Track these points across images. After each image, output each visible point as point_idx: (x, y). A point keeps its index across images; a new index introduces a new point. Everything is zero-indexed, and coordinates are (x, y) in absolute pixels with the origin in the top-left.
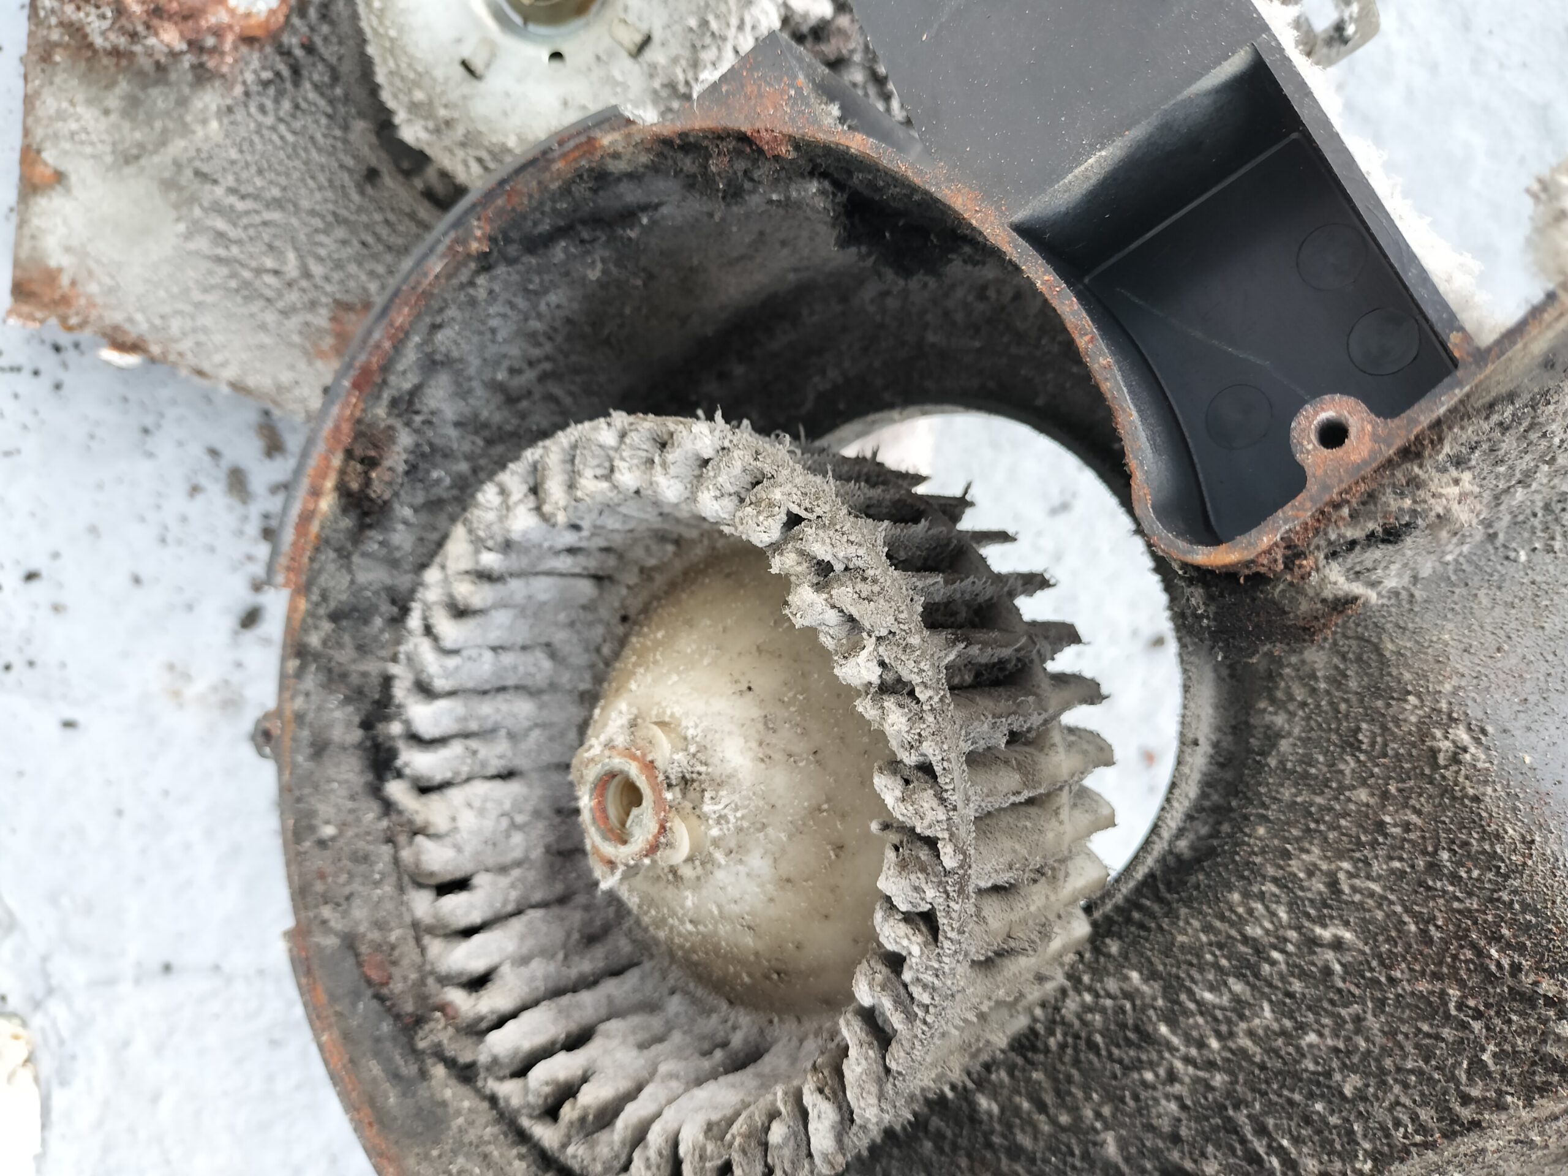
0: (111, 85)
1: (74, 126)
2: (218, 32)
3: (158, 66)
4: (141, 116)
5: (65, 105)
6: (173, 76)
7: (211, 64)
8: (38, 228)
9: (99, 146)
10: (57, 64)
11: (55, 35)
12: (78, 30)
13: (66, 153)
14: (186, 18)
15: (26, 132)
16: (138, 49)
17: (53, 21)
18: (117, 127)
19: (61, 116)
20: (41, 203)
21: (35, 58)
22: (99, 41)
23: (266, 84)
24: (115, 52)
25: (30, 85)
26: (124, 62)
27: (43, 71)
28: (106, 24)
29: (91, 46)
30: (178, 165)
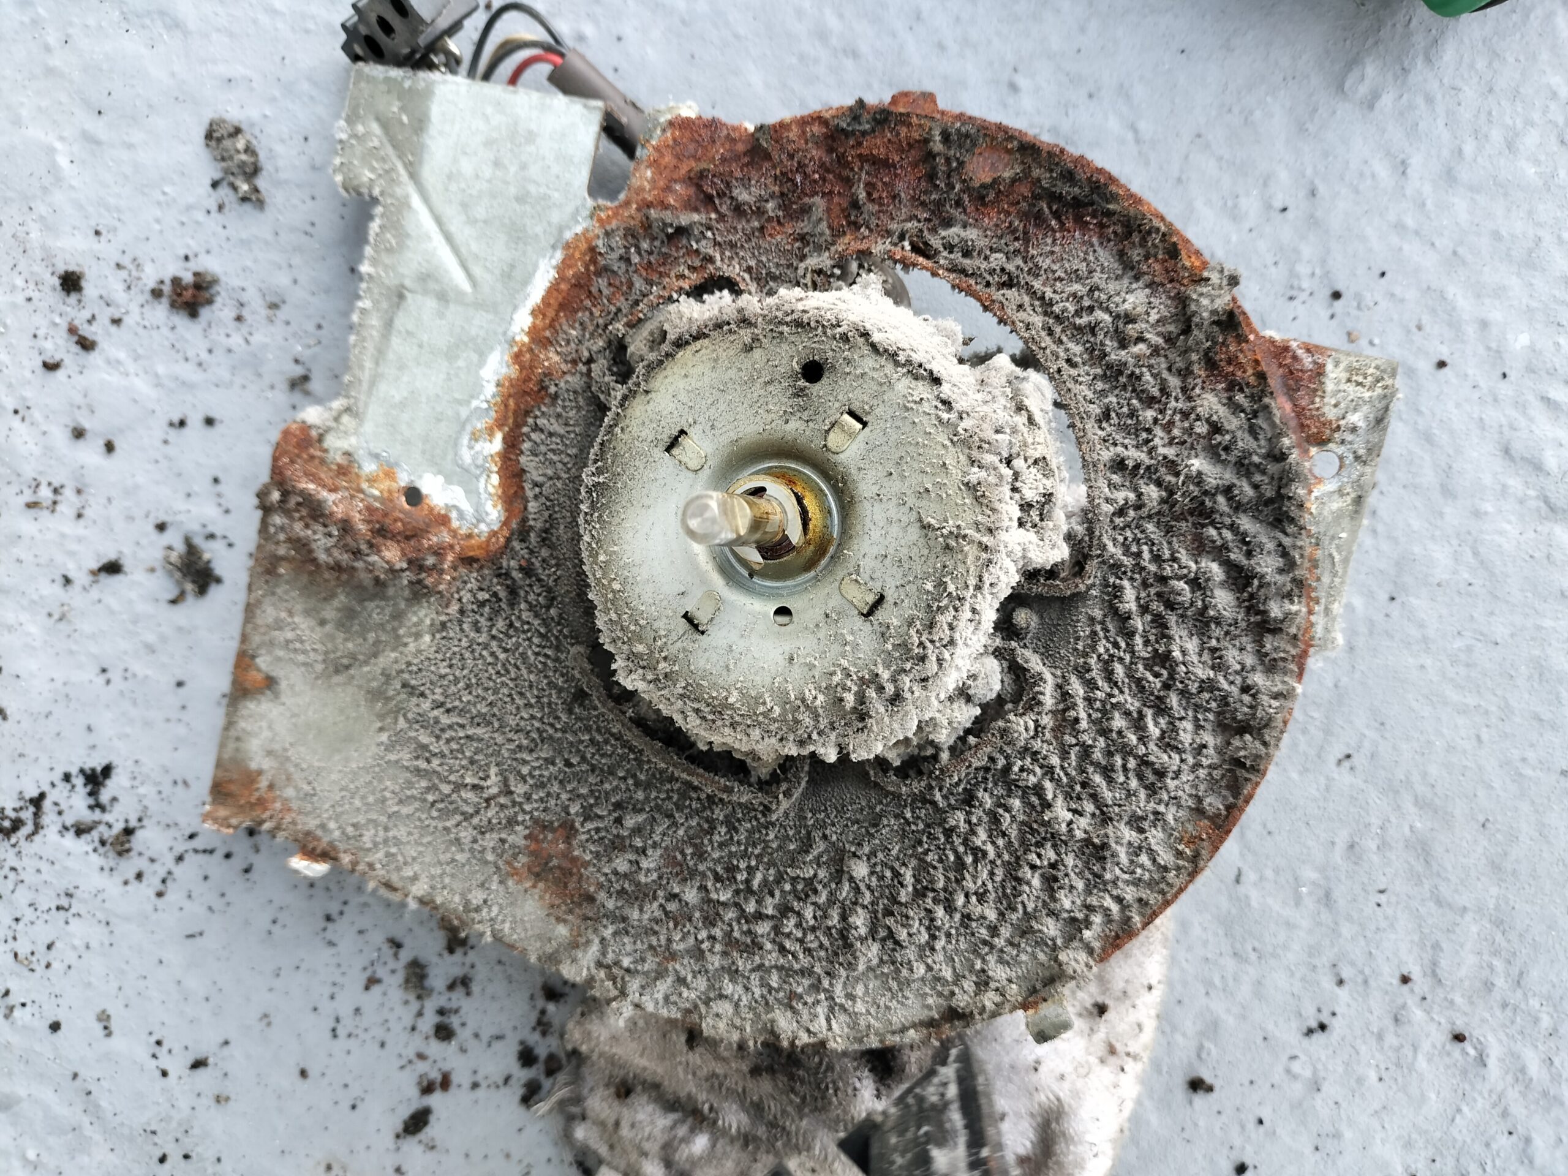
0: (331, 597)
1: (290, 635)
2: (439, 552)
3: (377, 580)
4: (356, 628)
5: (283, 615)
6: (391, 591)
7: (429, 581)
8: (243, 730)
9: (312, 654)
10: (280, 576)
11: (282, 551)
12: (304, 545)
13: (279, 659)
14: (408, 538)
15: (244, 638)
16: (359, 564)
17: (282, 537)
18: (331, 637)
19: (279, 625)
20: (251, 706)
21: (259, 569)
22: (322, 557)
23: (482, 604)
24: (337, 567)
25: (253, 595)
26: (344, 577)
27: (267, 582)
28: (330, 542)
29: (314, 560)
30: (387, 677)
